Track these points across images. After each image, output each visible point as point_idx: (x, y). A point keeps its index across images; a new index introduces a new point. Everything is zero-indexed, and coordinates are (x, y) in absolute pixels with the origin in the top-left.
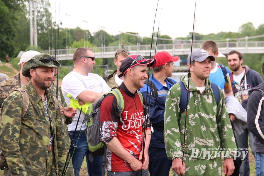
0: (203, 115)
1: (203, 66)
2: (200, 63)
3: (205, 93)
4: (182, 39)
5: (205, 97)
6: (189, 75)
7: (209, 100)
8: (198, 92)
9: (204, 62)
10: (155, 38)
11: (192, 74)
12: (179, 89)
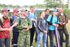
0: (25, 24)
1: (24, 12)
2: (24, 11)
3: (25, 19)
4: (23, 6)
5: (25, 20)
6: (21, 15)
7: (26, 20)
8: (23, 19)
9: (25, 11)
10: (17, 6)
11: (22, 14)
12: (19, 18)
